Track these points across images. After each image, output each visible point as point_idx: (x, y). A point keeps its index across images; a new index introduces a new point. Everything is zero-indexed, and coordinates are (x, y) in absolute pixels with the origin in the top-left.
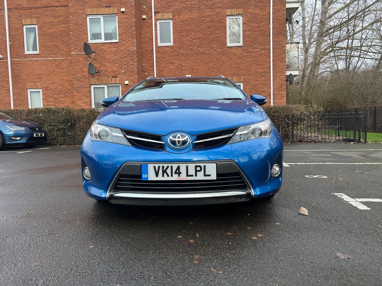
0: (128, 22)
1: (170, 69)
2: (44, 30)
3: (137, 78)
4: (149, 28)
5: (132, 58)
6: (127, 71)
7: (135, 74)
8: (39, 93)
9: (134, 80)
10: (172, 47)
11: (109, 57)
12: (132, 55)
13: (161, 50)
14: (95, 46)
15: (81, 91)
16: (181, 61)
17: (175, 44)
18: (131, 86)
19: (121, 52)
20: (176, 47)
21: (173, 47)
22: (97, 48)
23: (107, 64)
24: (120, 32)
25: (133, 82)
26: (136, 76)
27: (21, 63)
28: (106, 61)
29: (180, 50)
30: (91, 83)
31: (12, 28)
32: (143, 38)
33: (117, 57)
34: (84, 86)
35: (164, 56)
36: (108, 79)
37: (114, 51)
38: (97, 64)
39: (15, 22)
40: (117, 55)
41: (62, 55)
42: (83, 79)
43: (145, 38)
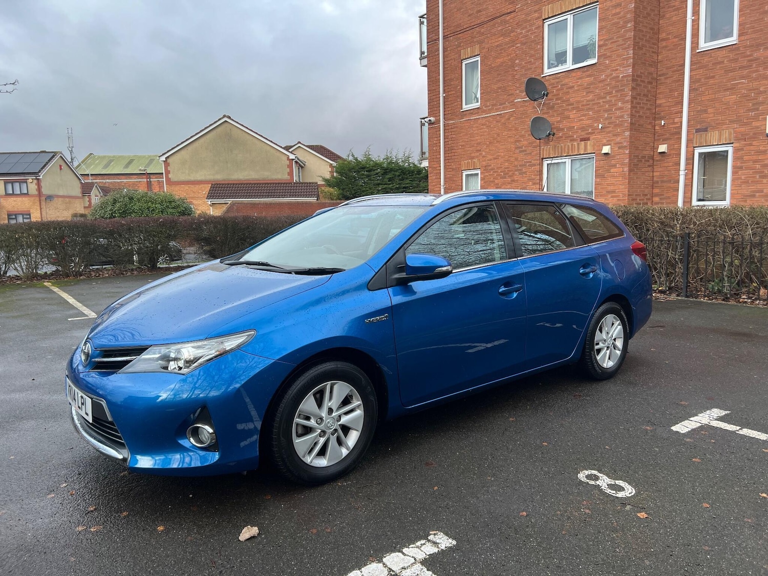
0: (619, 13)
1: (726, 104)
2: (489, 63)
3: (627, 138)
4: (680, 11)
5: (621, 95)
6: (609, 123)
7: (624, 128)
8: (476, 177)
9: (621, 143)
10: (734, 47)
11: (577, 99)
12: (621, 87)
13: (706, 59)
14: (553, 80)
15: (525, 173)
16: (756, 79)
17: (743, 38)
18: (614, 156)
19: (601, 85)
20: (745, 47)
21: (736, 46)
22: (557, 83)
23: (573, 114)
24: (601, 40)
25: (619, 148)
26: (626, 135)
27: (457, 127)
28: (571, 108)
29: (756, 50)
30: (543, 155)
31: (449, 69)
32: (663, 40)
33: (591, 97)
34: (530, 162)
35: (711, 75)
36: (572, 145)
37: (587, 85)
38: (555, 116)
39: (452, 57)
40: (592, 91)
41: (511, 104)
42: (530, 148)
43: (668, 39)
